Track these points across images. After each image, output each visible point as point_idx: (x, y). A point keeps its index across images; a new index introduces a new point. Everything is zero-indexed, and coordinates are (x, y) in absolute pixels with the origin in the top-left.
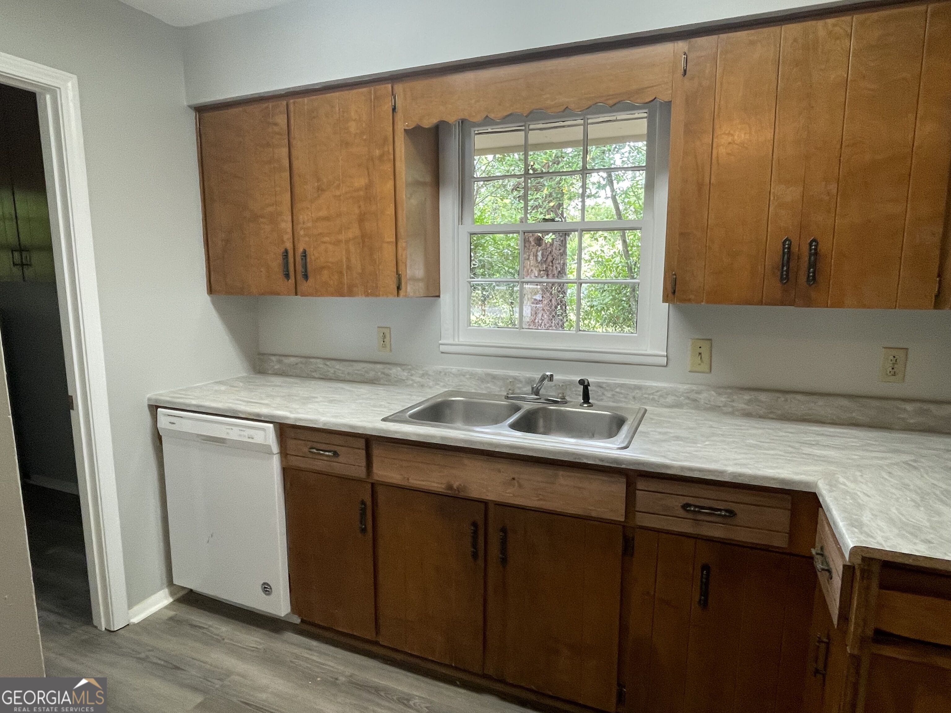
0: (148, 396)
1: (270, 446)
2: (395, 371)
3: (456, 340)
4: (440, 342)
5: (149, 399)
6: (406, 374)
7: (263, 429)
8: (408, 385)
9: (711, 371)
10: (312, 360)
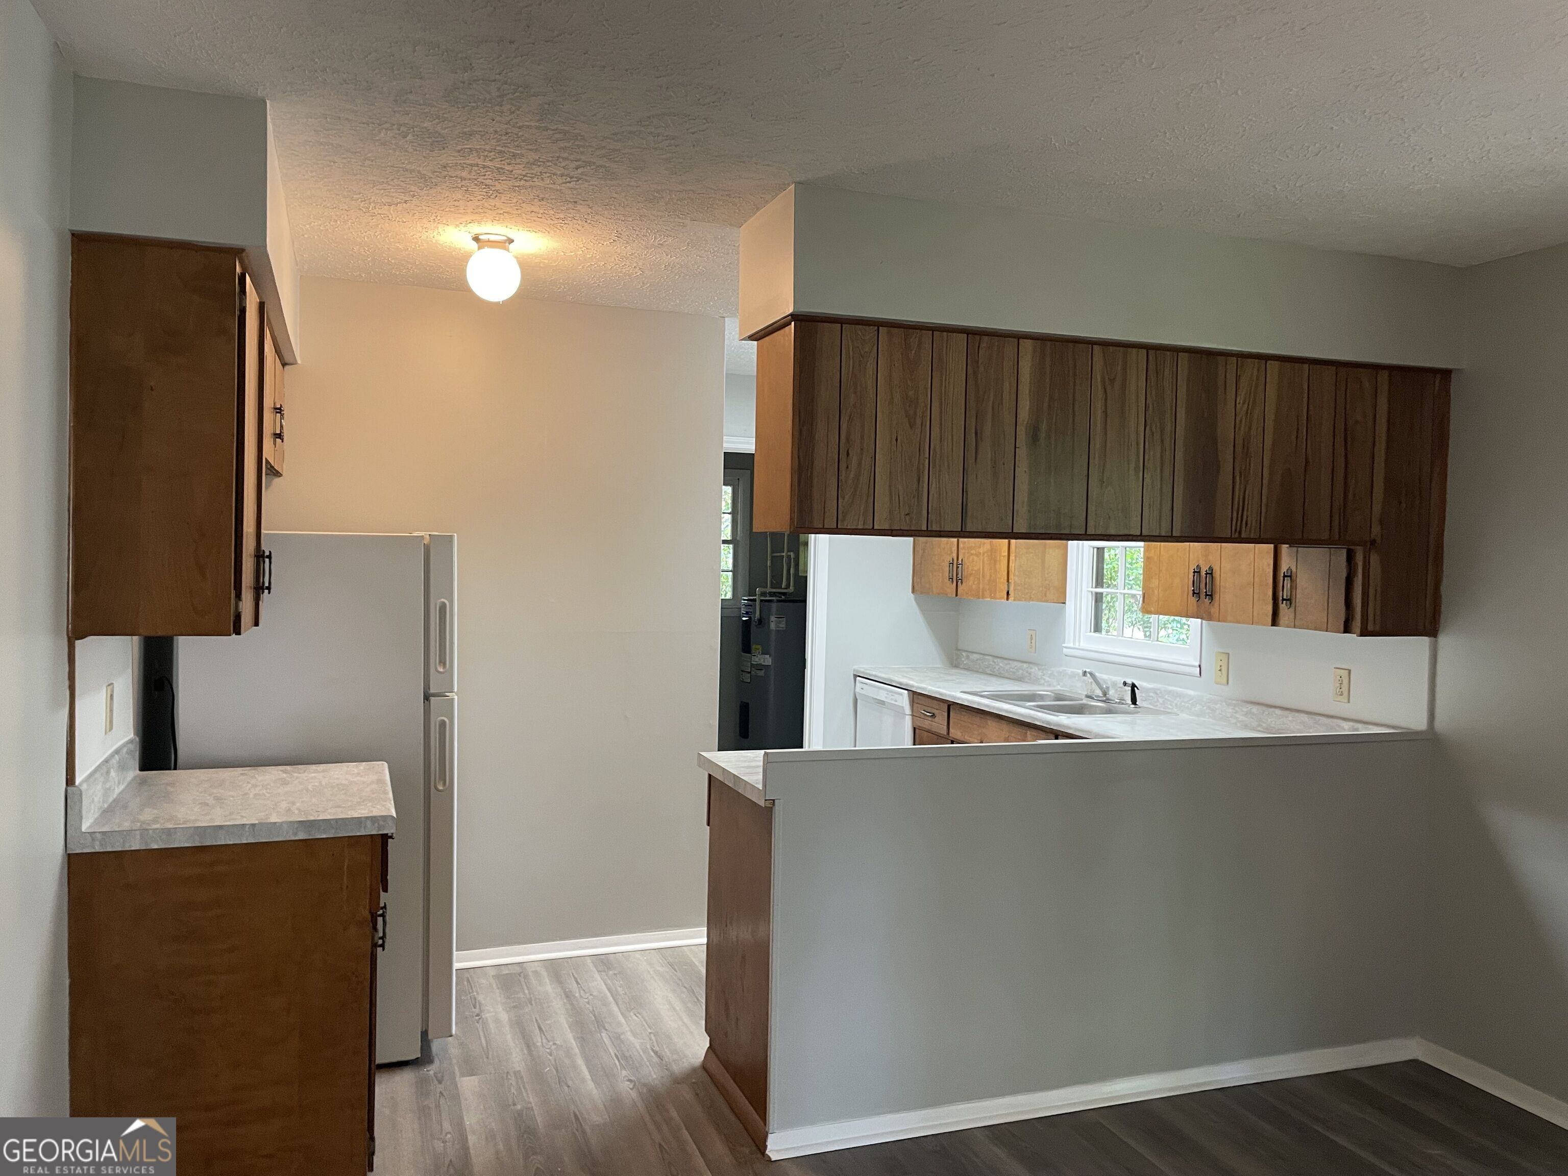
0: (855, 667)
1: (903, 707)
2: (1034, 669)
3: (1077, 644)
4: (1063, 645)
5: (854, 670)
6: (1040, 674)
7: (901, 694)
8: (1041, 684)
9: (1228, 683)
10: (987, 657)
